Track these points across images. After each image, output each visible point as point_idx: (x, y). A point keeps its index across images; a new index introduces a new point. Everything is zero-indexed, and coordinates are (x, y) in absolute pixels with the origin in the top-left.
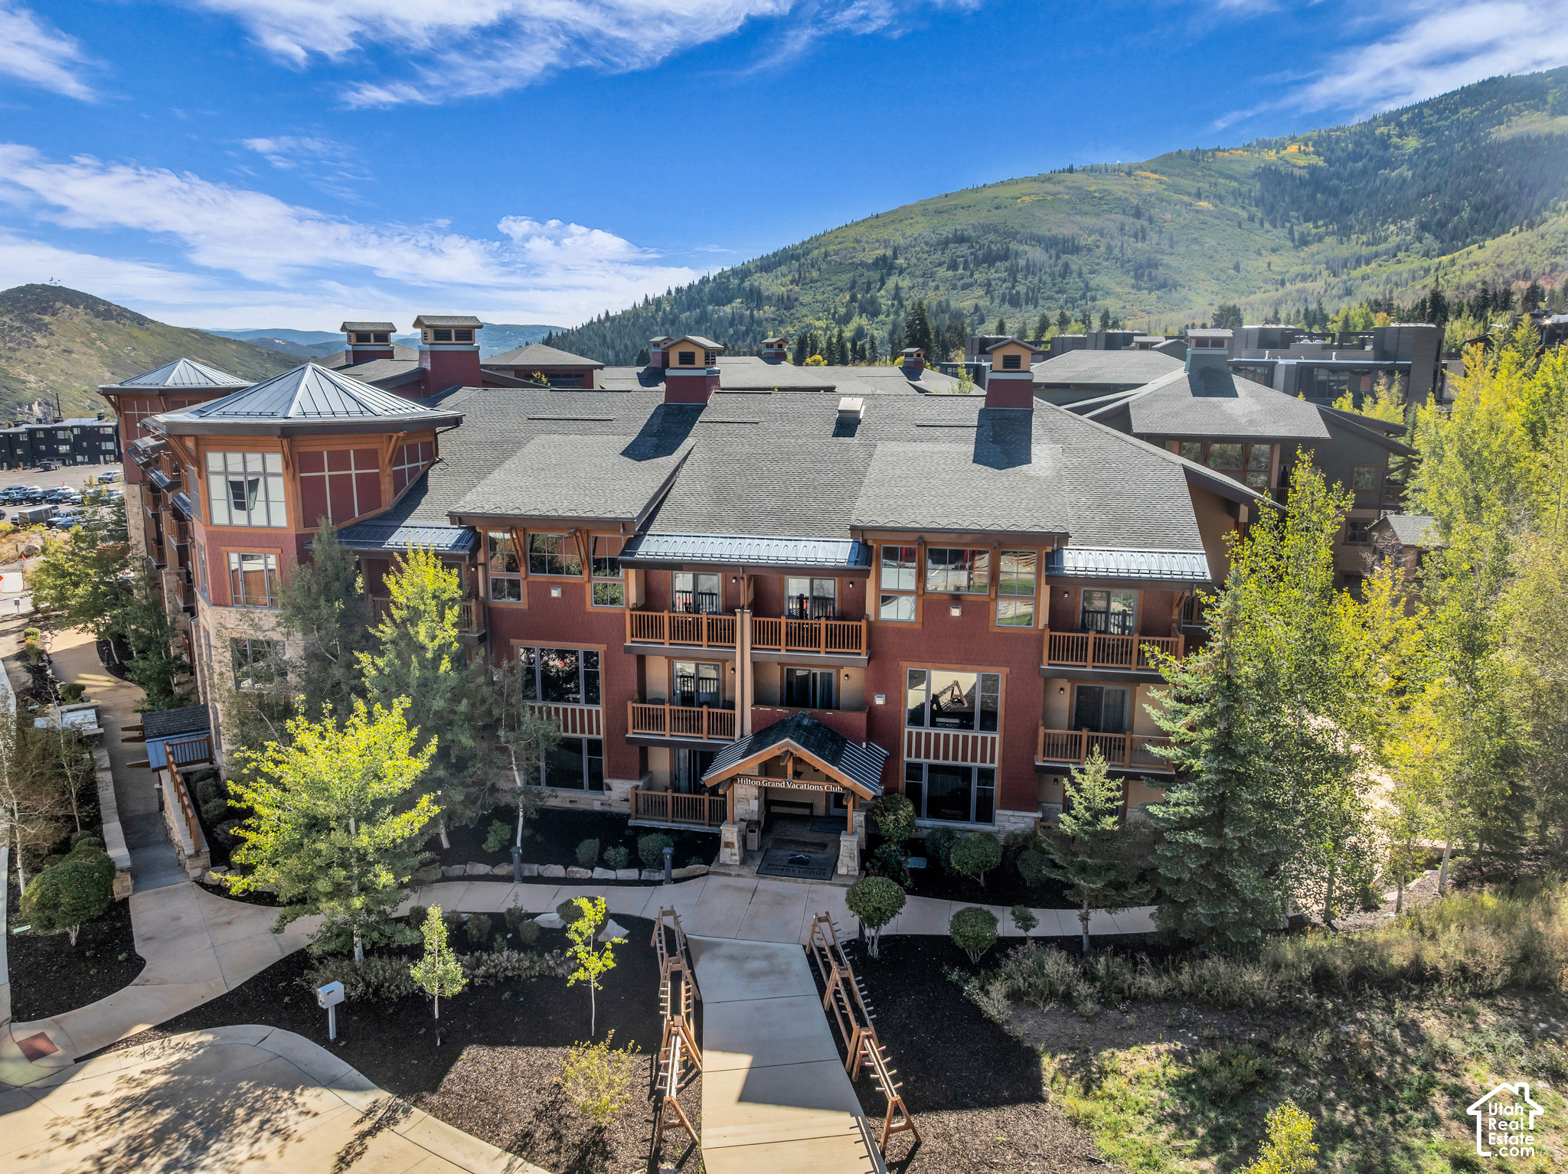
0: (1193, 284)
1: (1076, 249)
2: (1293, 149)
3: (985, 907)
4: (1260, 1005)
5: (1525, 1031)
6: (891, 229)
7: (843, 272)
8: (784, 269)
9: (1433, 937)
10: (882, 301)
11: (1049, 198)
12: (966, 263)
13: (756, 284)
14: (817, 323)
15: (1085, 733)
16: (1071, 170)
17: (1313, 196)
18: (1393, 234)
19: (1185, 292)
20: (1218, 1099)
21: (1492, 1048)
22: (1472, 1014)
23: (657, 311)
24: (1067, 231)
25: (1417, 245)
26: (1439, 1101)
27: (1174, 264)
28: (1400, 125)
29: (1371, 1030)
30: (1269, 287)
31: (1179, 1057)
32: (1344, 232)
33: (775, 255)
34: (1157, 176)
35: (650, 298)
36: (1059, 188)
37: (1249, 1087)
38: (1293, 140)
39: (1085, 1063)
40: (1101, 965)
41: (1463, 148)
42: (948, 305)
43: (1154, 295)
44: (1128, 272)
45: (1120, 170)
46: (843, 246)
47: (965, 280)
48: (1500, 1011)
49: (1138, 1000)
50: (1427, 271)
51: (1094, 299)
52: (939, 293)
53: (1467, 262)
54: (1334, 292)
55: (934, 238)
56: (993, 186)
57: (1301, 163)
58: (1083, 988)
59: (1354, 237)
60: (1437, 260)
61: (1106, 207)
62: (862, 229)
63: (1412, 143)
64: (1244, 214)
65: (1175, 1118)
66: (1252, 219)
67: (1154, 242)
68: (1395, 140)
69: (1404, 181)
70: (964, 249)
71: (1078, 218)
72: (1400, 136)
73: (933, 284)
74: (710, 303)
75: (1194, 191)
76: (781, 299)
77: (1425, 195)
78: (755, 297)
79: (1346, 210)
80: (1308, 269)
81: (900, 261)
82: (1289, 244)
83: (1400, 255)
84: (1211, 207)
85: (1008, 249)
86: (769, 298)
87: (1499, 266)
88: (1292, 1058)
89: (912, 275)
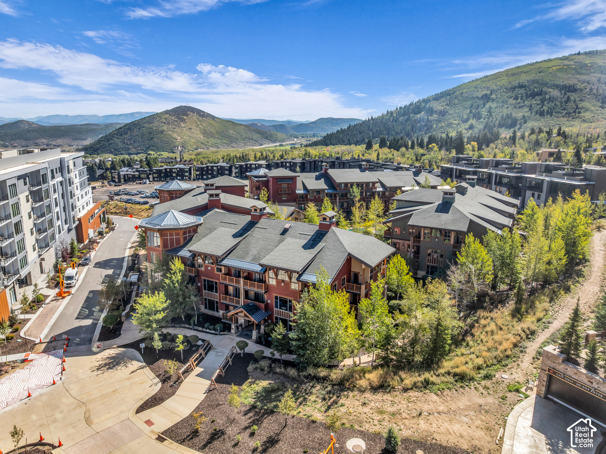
1: (575, 90)
6: (491, 82)
7: (468, 101)
8: (444, 99)
10: (483, 113)
11: (565, 67)
12: (522, 97)
13: (431, 105)
14: (454, 122)
23: (391, 116)
24: (571, 82)
33: (441, 93)
35: (389, 111)
36: (571, 63)
42: (511, 115)
44: (599, 100)
46: (469, 90)
47: (521, 105)
51: (579, 113)
52: (508, 110)
55: (509, 86)
56: (540, 62)
61: (593, 71)
62: (479, 82)
70: (522, 91)
71: (578, 76)
73: (506, 106)
74: (412, 113)
76: (441, 112)
78: (431, 111)
81: (493, 96)
85: (542, 91)
86: (436, 111)
89: (497, 102)
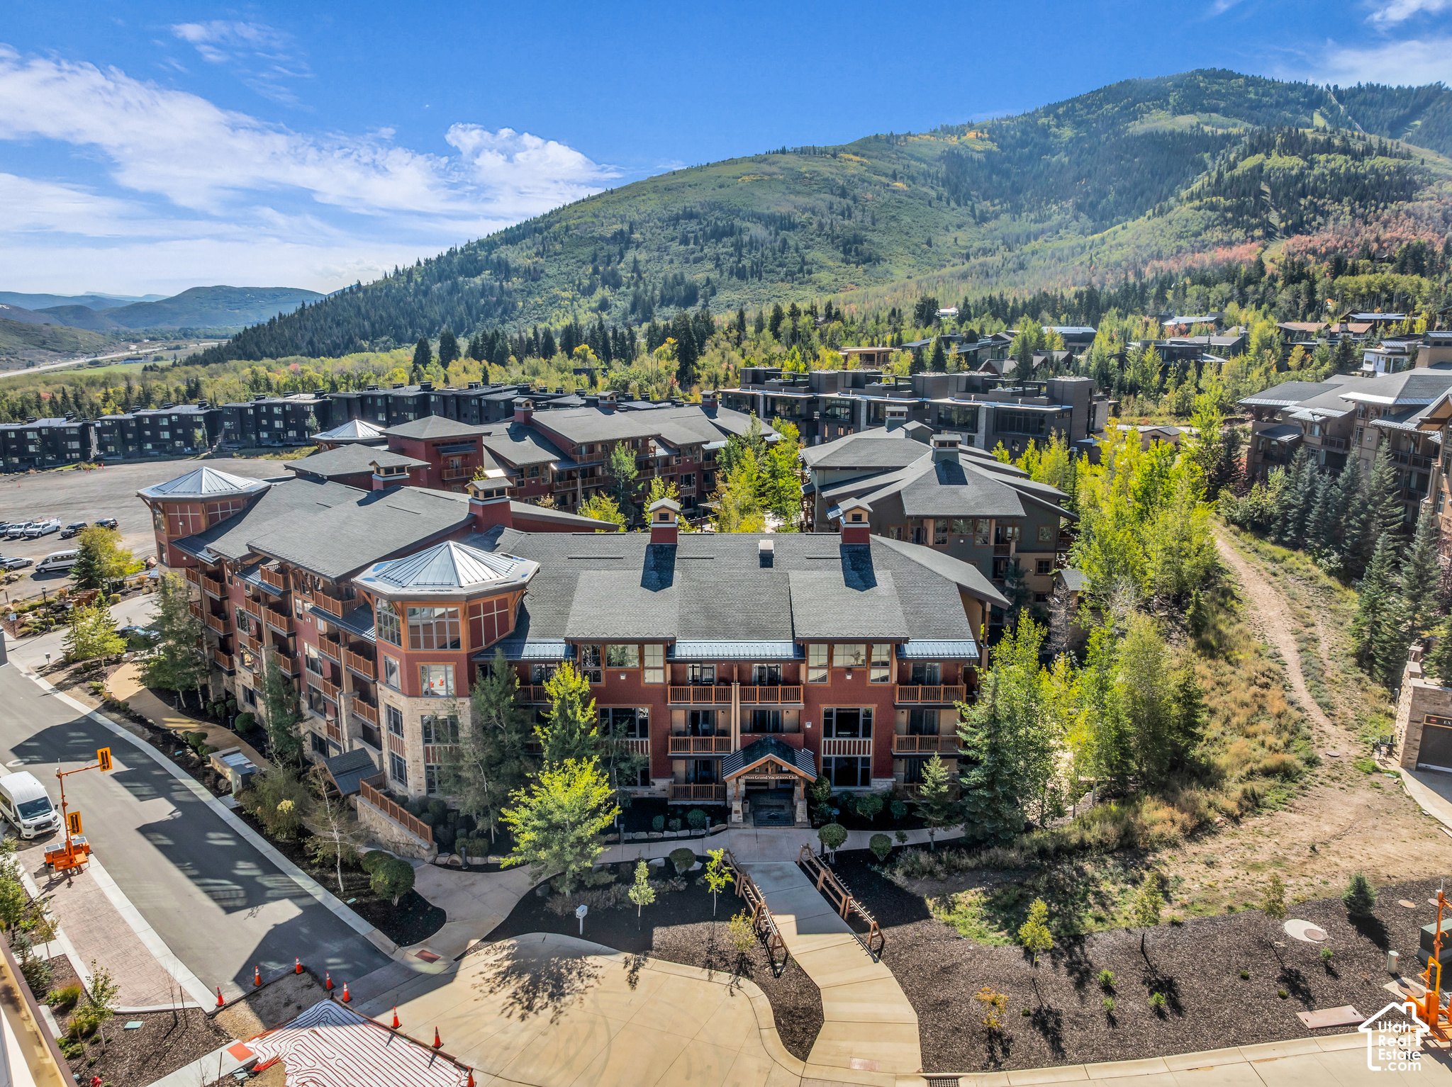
0: (894, 259)
1: (792, 226)
2: (971, 135)
3: (884, 833)
4: (1017, 867)
5: (1125, 866)
6: (626, 204)
7: (585, 245)
8: (528, 241)
9: (1089, 828)
10: (622, 273)
11: (766, 178)
12: (696, 237)
13: (503, 256)
14: (564, 294)
15: (918, 737)
16: (784, 152)
17: (990, 177)
18: (1056, 212)
19: (886, 265)
20: (1005, 908)
21: (1111, 874)
22: (1104, 861)
23: (408, 282)
24: (783, 209)
25: (1075, 223)
26: (1091, 898)
27: (876, 240)
28: (1057, 116)
29: (1064, 872)
30: (957, 261)
31: (985, 893)
32: (1016, 210)
33: (518, 227)
34: (858, 158)
35: (400, 269)
36: (774, 169)
37: (1017, 902)
38: (971, 126)
39: (946, 901)
40: (945, 856)
41: (1108, 139)
42: (683, 278)
43: (861, 268)
44: (838, 247)
45: (826, 152)
46: (582, 220)
47: (696, 255)
48: (1115, 858)
49: (963, 870)
50: (1083, 248)
51: (810, 272)
52: (674, 266)
53: (1114, 243)
54: (1010, 265)
55: (666, 214)
56: (715, 165)
57: (978, 148)
58: (939, 868)
59: (1024, 214)
60: (1090, 238)
61: (815, 187)
62: (598, 204)
63: (1067, 133)
64: (933, 194)
65: (988, 917)
66: (940, 198)
67: (859, 219)
68: (1054, 130)
69: (1063, 166)
70: (693, 225)
71: (792, 197)
72: (1058, 126)
73: (668, 258)
74: (460, 274)
75: (890, 172)
76: (528, 271)
77: (1078, 179)
78: (503, 269)
79: (1017, 190)
80: (987, 244)
81: (637, 236)
82: (972, 220)
83: (1062, 232)
84: (906, 188)
85: (732, 225)
86: (516, 270)
87: (1138, 247)
88: (1033, 888)
89: (648, 249)
